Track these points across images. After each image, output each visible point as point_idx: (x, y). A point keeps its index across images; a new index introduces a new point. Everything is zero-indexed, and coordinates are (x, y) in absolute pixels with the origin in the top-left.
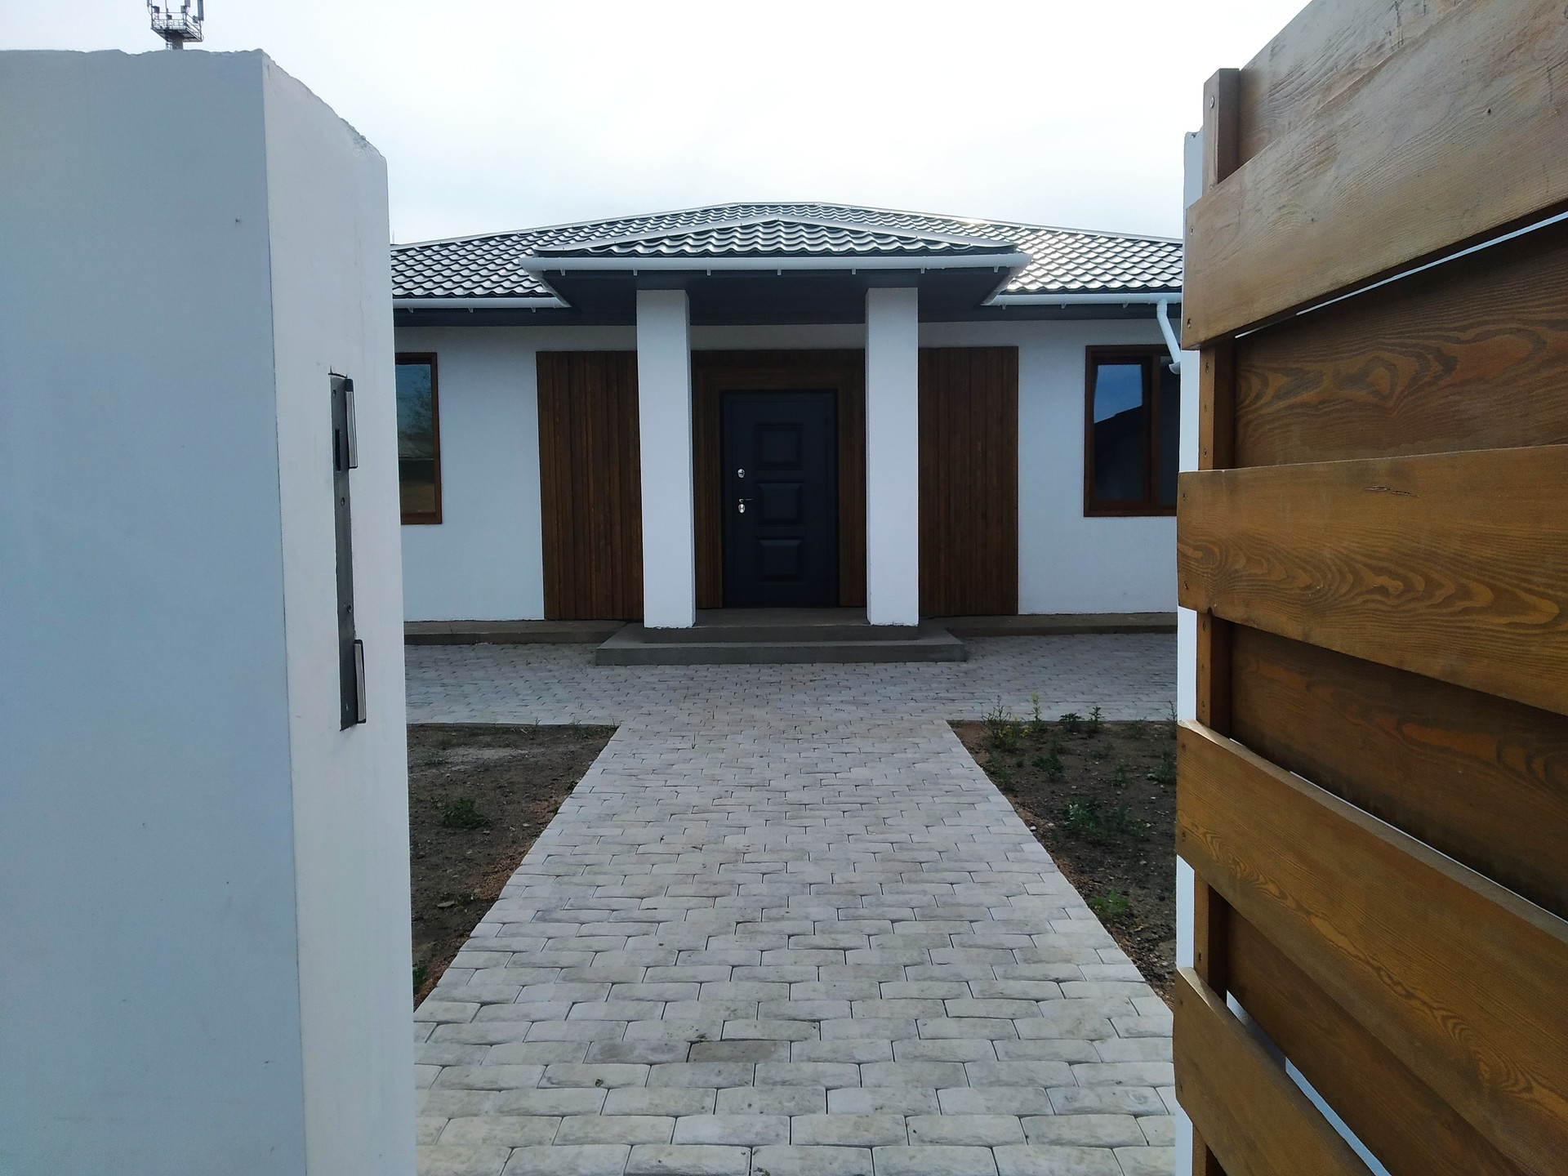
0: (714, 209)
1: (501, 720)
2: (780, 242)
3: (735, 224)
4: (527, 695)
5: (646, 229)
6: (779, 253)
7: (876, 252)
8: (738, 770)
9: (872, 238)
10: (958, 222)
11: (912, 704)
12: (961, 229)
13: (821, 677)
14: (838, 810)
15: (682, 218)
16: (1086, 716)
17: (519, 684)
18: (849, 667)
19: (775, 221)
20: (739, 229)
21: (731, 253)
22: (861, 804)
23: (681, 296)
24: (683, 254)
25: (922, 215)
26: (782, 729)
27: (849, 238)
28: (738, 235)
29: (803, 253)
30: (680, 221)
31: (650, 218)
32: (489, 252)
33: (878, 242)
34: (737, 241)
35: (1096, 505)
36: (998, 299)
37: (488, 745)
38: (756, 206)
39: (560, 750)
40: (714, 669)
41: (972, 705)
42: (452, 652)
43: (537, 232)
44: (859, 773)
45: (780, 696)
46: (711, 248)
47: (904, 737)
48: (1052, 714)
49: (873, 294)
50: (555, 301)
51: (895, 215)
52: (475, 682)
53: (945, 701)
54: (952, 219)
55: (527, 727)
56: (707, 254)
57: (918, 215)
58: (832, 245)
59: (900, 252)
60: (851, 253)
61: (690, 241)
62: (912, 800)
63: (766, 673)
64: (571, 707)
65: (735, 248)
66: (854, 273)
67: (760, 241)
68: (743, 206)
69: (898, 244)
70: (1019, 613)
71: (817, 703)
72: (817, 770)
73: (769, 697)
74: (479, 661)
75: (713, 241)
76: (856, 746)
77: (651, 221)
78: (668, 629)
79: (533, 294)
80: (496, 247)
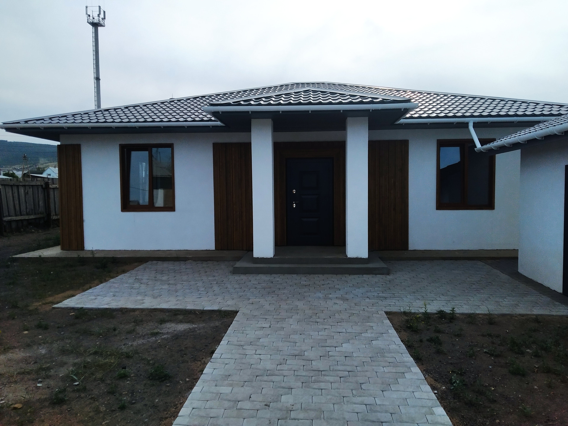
0: (285, 85)
1: (190, 307)
2: (311, 99)
3: (292, 91)
4: (202, 291)
5: (258, 93)
6: (310, 103)
7: (351, 103)
8: (290, 343)
9: (349, 97)
10: (381, 89)
11: (367, 300)
12: (383, 92)
13: (327, 283)
14: (337, 376)
15: (272, 89)
16: (447, 309)
17: (200, 284)
18: (339, 276)
19: (309, 90)
20: (294, 94)
21: (290, 104)
22: (349, 372)
23: (269, 121)
24: (270, 104)
25: (367, 86)
26: (310, 315)
27: (340, 97)
28: (293, 96)
29: (320, 103)
30: (272, 90)
31: (260, 89)
32: (196, 103)
33: (352, 98)
34: (292, 99)
35: (441, 205)
36: (402, 121)
37: (181, 322)
38: (301, 84)
39: (211, 325)
40: (282, 276)
41: (394, 301)
42: (176, 266)
43: (215, 95)
44: (347, 347)
45: (310, 294)
46: (282, 102)
47: (366, 322)
48: (433, 308)
49: (349, 120)
50: (219, 123)
51: (356, 86)
52: (182, 283)
53: (382, 299)
54: (379, 88)
55: (199, 311)
56: (280, 104)
57: (366, 86)
58: (332, 100)
59: (361, 103)
60: (340, 103)
61: (273, 99)
62: (373, 370)
63: (303, 280)
64: (220, 299)
65: (292, 101)
66: (342, 112)
67: (302, 98)
68: (296, 84)
69: (360, 99)
70: (409, 250)
71: (326, 298)
72: (327, 345)
73: (305, 294)
74: (186, 270)
75: (283, 99)
76: (344, 328)
77: (260, 90)
78: (263, 258)
79: (210, 120)
80: (199, 101)
